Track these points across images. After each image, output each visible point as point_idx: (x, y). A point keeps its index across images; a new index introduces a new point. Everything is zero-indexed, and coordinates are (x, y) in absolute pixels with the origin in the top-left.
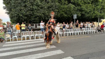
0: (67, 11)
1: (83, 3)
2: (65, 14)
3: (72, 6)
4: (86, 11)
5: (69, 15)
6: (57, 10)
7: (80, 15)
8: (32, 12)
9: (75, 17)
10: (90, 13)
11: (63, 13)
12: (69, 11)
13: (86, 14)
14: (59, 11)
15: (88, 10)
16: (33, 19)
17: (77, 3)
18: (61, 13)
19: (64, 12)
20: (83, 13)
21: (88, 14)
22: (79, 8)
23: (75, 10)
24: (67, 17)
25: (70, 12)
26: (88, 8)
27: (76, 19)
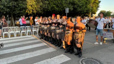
4: (79, 4)
5: (61, 9)
6: (48, 2)
7: (72, 9)
8: (16, 3)
10: (82, 7)
11: (54, 6)
12: (61, 3)
13: (78, 8)
14: (49, 3)
15: (80, 4)
16: (18, 12)
18: (52, 6)
19: (55, 4)
20: (76, 6)
21: (80, 8)
23: (67, 4)
24: (58, 11)
25: (62, 5)
26: (80, 2)
27: (68, 13)
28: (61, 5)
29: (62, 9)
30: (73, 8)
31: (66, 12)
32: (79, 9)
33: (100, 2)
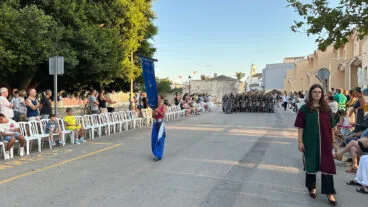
0: (17, 34)
1: (85, 17)
2: (7, 49)
3: (45, 19)
4: (97, 49)
5: (28, 58)
7: (75, 62)
9: (57, 66)
10: (108, 59)
12: (27, 36)
13: (96, 60)
15: (103, 47)
17: (61, 10)
20: (86, 55)
21: (103, 62)
22: (70, 32)
23: (54, 40)
25: (33, 43)
26: (103, 41)
27: (59, 76)
28: (29, 44)
29: (33, 57)
30: (78, 57)
31: (50, 73)
32: (100, 65)
33: (154, 50)
